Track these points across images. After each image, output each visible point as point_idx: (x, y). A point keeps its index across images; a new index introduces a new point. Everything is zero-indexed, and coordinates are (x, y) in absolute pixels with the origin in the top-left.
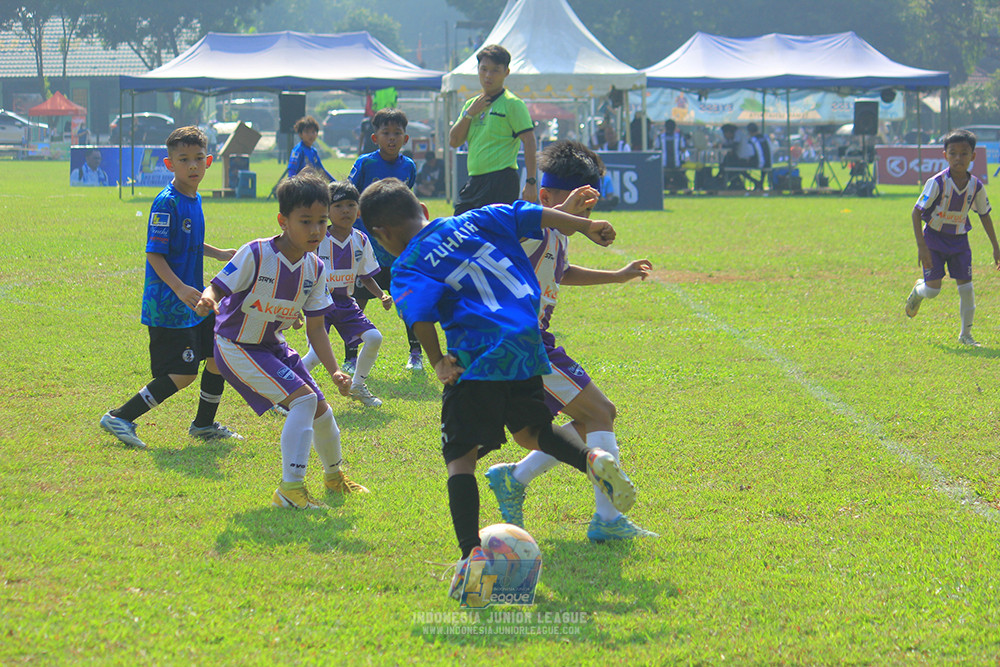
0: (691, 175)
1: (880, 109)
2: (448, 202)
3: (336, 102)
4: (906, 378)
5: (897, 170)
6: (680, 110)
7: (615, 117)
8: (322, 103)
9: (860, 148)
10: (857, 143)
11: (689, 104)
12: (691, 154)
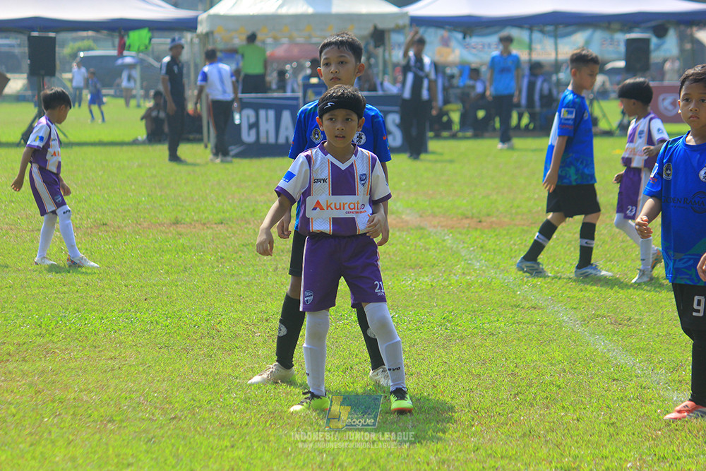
1: (652, 46)
2: (206, 147)
3: (86, 43)
5: (671, 108)
6: (445, 50)
7: (376, 57)
8: (71, 44)
11: (453, 44)
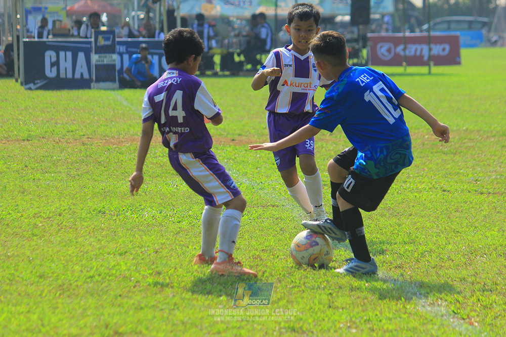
0: (217, 59)
2: (17, 81)
4: (394, 220)
5: (386, 54)
6: (209, 6)
7: (155, 11)
9: (355, 36)
10: (353, 32)
11: (216, 1)
12: (217, 42)
